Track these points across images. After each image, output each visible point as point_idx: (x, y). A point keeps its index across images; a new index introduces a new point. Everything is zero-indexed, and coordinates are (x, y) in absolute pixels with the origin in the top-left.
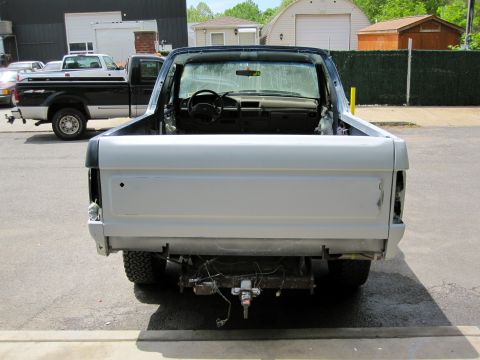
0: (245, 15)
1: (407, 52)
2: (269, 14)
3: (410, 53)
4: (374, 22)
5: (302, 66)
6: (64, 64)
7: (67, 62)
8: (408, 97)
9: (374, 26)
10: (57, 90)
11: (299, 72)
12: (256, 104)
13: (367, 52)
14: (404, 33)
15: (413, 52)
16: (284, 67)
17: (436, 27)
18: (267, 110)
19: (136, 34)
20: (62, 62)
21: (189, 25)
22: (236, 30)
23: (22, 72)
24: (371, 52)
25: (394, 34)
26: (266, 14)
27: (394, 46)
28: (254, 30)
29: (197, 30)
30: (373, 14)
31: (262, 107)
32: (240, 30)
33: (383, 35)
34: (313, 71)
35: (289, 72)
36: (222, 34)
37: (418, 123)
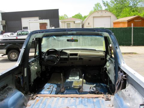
0: (78, 18)
1: (131, 28)
2: (85, 17)
3: (132, 28)
4: (118, 19)
5: (98, 37)
6: (17, 34)
7: (19, 33)
8: (132, 43)
9: (118, 20)
10: (10, 43)
11: (96, 39)
12: (76, 54)
13: (118, 28)
14: (129, 22)
15: (133, 28)
16: (89, 37)
17: (140, 20)
18: (81, 57)
19: (40, 24)
20: (17, 33)
21: (60, 21)
22: (74, 22)
23: (5, 36)
24: (119, 28)
25: (126, 22)
26: (84, 17)
27: (126, 26)
28: (80, 22)
29: (62, 22)
30: (117, 16)
31: (79, 56)
32: (75, 22)
33: (122, 22)
34: (103, 39)
35: (91, 40)
36: (70, 23)
37: (137, 53)
